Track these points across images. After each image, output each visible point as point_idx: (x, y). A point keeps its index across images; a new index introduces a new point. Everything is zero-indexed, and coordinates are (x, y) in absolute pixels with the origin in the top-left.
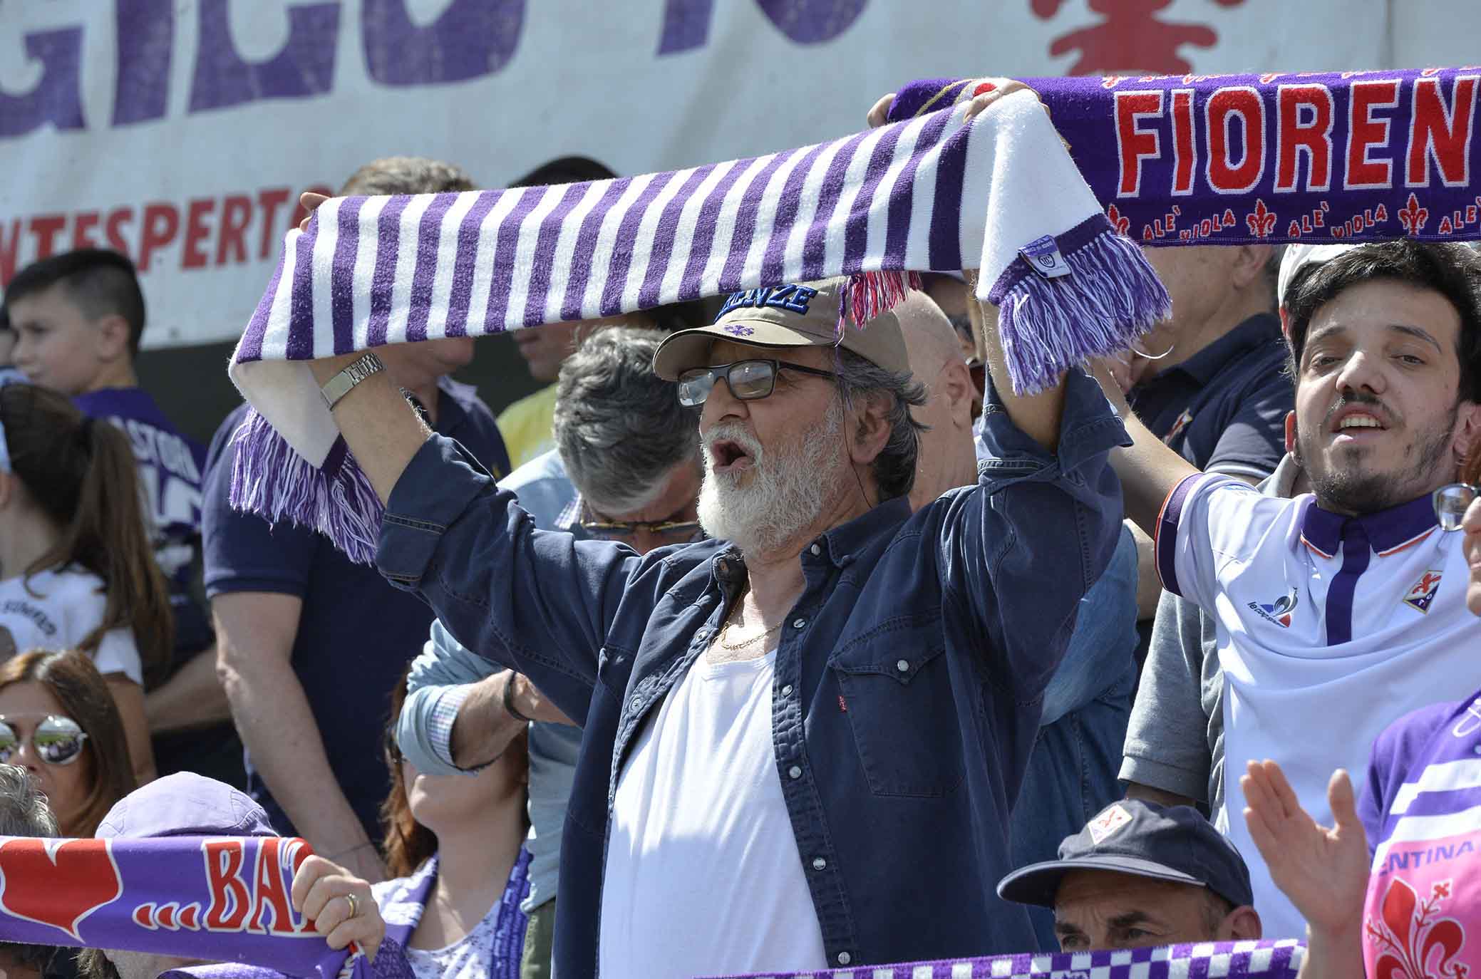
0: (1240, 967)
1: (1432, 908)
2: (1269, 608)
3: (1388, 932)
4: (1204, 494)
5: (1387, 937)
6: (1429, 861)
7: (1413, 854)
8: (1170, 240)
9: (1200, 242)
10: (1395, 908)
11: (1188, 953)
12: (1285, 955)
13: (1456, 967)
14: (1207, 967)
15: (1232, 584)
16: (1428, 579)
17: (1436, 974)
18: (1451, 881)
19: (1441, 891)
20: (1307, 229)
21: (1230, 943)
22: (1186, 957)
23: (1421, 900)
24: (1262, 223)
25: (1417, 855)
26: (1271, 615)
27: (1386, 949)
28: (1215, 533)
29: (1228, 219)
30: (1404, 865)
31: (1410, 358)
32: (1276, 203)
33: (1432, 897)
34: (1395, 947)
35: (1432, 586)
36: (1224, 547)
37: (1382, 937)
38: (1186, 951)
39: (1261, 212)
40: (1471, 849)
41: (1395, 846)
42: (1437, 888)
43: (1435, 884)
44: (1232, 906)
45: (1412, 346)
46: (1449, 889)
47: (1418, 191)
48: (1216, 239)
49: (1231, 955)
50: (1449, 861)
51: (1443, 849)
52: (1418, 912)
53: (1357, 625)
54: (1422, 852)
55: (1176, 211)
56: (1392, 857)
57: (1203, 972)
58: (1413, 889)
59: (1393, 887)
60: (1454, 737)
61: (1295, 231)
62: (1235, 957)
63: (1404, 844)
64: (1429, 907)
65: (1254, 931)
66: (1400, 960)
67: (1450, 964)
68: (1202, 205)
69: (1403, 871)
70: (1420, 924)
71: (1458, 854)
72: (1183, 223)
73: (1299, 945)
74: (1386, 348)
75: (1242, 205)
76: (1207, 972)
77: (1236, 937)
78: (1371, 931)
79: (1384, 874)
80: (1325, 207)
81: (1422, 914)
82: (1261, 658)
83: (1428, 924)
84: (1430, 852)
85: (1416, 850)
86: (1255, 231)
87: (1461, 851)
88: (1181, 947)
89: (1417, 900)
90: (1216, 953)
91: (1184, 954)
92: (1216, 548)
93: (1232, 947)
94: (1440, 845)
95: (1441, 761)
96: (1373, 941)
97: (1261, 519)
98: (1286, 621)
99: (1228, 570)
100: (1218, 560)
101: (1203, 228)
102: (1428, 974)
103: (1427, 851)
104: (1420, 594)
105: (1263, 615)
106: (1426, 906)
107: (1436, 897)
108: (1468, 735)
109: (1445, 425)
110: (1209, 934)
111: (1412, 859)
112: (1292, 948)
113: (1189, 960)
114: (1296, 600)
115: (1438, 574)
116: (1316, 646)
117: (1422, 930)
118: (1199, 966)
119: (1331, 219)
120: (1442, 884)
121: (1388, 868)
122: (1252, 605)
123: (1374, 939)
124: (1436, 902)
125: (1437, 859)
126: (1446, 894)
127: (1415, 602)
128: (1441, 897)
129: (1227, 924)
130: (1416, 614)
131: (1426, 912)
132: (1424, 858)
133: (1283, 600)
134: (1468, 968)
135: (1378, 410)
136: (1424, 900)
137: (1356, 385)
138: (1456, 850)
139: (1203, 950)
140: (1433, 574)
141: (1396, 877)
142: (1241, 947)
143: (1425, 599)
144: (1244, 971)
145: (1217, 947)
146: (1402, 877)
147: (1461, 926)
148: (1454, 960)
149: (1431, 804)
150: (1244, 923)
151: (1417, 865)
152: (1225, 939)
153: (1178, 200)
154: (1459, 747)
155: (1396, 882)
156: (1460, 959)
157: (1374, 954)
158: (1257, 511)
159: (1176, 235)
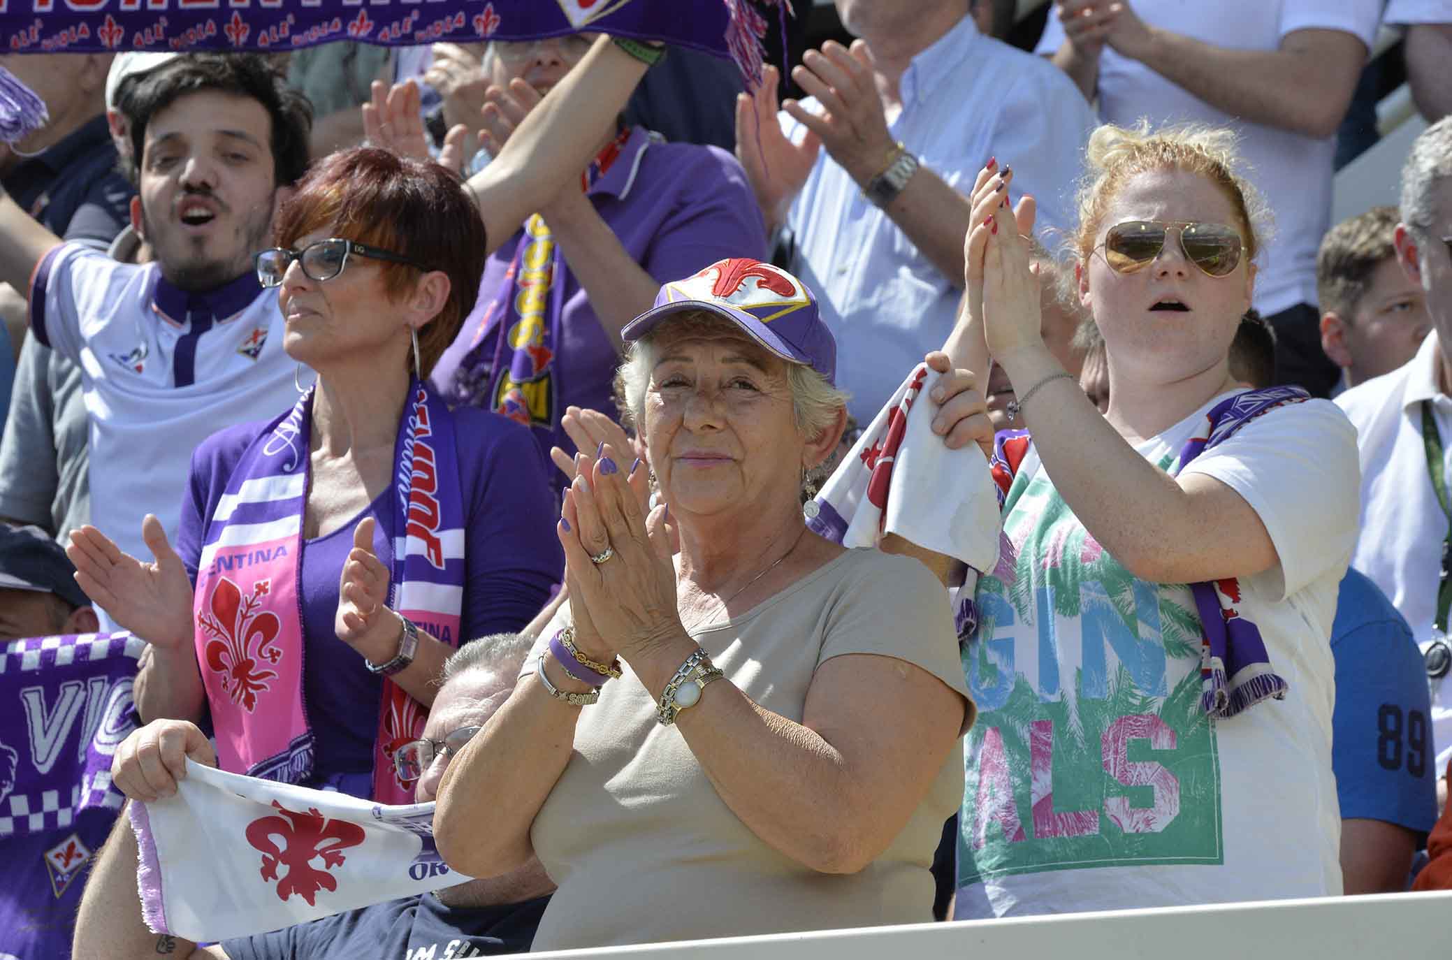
0: (82, 656)
1: (254, 604)
2: (125, 358)
3: (217, 622)
4: (68, 263)
5: (216, 626)
6: (250, 563)
7: (236, 557)
8: (34, 48)
9: (60, 50)
10: (223, 604)
11: (38, 646)
12: (120, 645)
13: (271, 651)
14: (55, 657)
15: (93, 338)
16: (256, 334)
17: (255, 657)
18: (269, 580)
19: (262, 589)
20: (149, 40)
21: (73, 636)
22: (36, 649)
23: (244, 596)
24: (110, 33)
25: (240, 558)
26: (127, 364)
27: (215, 636)
28: (79, 296)
29: (82, 32)
30: (230, 567)
31: (236, 156)
32: (123, 18)
33: (254, 594)
34: (223, 634)
35: (260, 339)
36: (87, 307)
37: (211, 626)
38: (36, 644)
39: (110, 25)
40: (284, 554)
41: (221, 550)
42: (258, 586)
43: (255, 584)
44: (73, 608)
45: (238, 146)
46: (268, 587)
47: (241, 10)
48: (72, 48)
49: (74, 646)
50: (267, 563)
51: (262, 553)
52: (243, 606)
53: (199, 372)
54: (245, 556)
55: (38, 23)
56: (219, 560)
57: (52, 661)
58: (238, 587)
59: (220, 584)
60: (266, 456)
61: (139, 42)
62: (79, 648)
63: (229, 549)
64: (251, 603)
65: (94, 626)
66: (227, 645)
67: (266, 650)
68: (60, 19)
69: (229, 572)
70: (244, 617)
71: (274, 558)
72: (44, 34)
73: (131, 635)
74: (216, 148)
75: (95, 20)
76: (54, 661)
77: (78, 631)
78: (202, 621)
79: (213, 574)
80: (164, 22)
81: (246, 608)
82: (116, 397)
83: (252, 616)
84: (251, 555)
85: (237, 554)
86: (106, 42)
87: (276, 555)
88: (33, 641)
89: (241, 596)
90: (63, 644)
91: (34, 646)
92: (80, 308)
93: (75, 640)
94: (259, 549)
95: (256, 476)
96: (203, 630)
97: (119, 283)
98: (139, 369)
99: (90, 327)
100: (83, 318)
101: (64, 37)
102: (249, 657)
103: (248, 554)
104: (251, 346)
105: (120, 363)
106: (249, 601)
107: (258, 594)
108: (278, 454)
109: (267, 208)
110: (56, 630)
111: (236, 562)
112: (125, 639)
113: (39, 651)
114: (147, 351)
115: (265, 329)
116: (163, 388)
117: (245, 621)
118: (48, 656)
119: (169, 32)
120: (262, 583)
121: (216, 569)
122: (111, 356)
123: (205, 627)
124: (258, 597)
125: (257, 561)
126: (266, 591)
127: (247, 352)
128: (262, 594)
129: (70, 622)
130: (248, 362)
131: (249, 606)
132: (246, 560)
133: (136, 352)
134: (282, 651)
135: (210, 201)
136: (248, 597)
137: (196, 182)
138: (272, 555)
139: (50, 643)
140: (261, 329)
141: (223, 577)
142: (83, 639)
143: (255, 349)
144: (86, 659)
145: (62, 640)
146: (227, 577)
147: (277, 617)
148: (270, 645)
149: (250, 514)
150: (85, 620)
151: (240, 567)
152: (70, 633)
153: (42, 16)
154: (270, 465)
155: (223, 580)
156: (274, 644)
157: (204, 638)
158: (114, 277)
159: (38, 45)
